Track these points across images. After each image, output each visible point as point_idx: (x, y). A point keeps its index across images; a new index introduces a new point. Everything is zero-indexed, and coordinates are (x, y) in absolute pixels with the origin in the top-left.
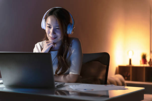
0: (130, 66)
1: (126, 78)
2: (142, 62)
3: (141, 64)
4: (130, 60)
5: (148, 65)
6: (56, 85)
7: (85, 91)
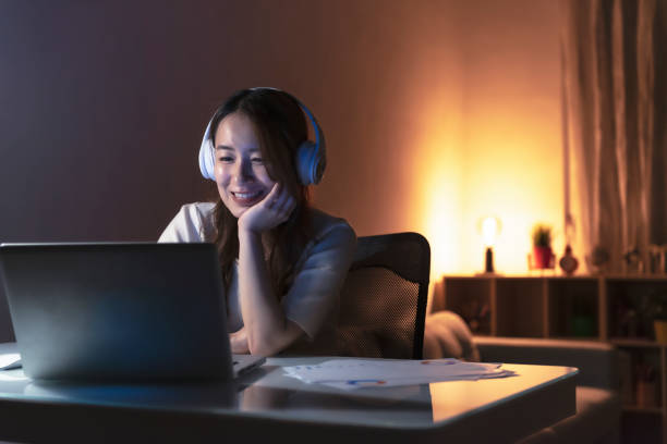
0: (489, 275)
1: (475, 324)
2: (534, 263)
3: (531, 268)
4: (489, 254)
5: (558, 272)
6: (236, 369)
7: (352, 387)
